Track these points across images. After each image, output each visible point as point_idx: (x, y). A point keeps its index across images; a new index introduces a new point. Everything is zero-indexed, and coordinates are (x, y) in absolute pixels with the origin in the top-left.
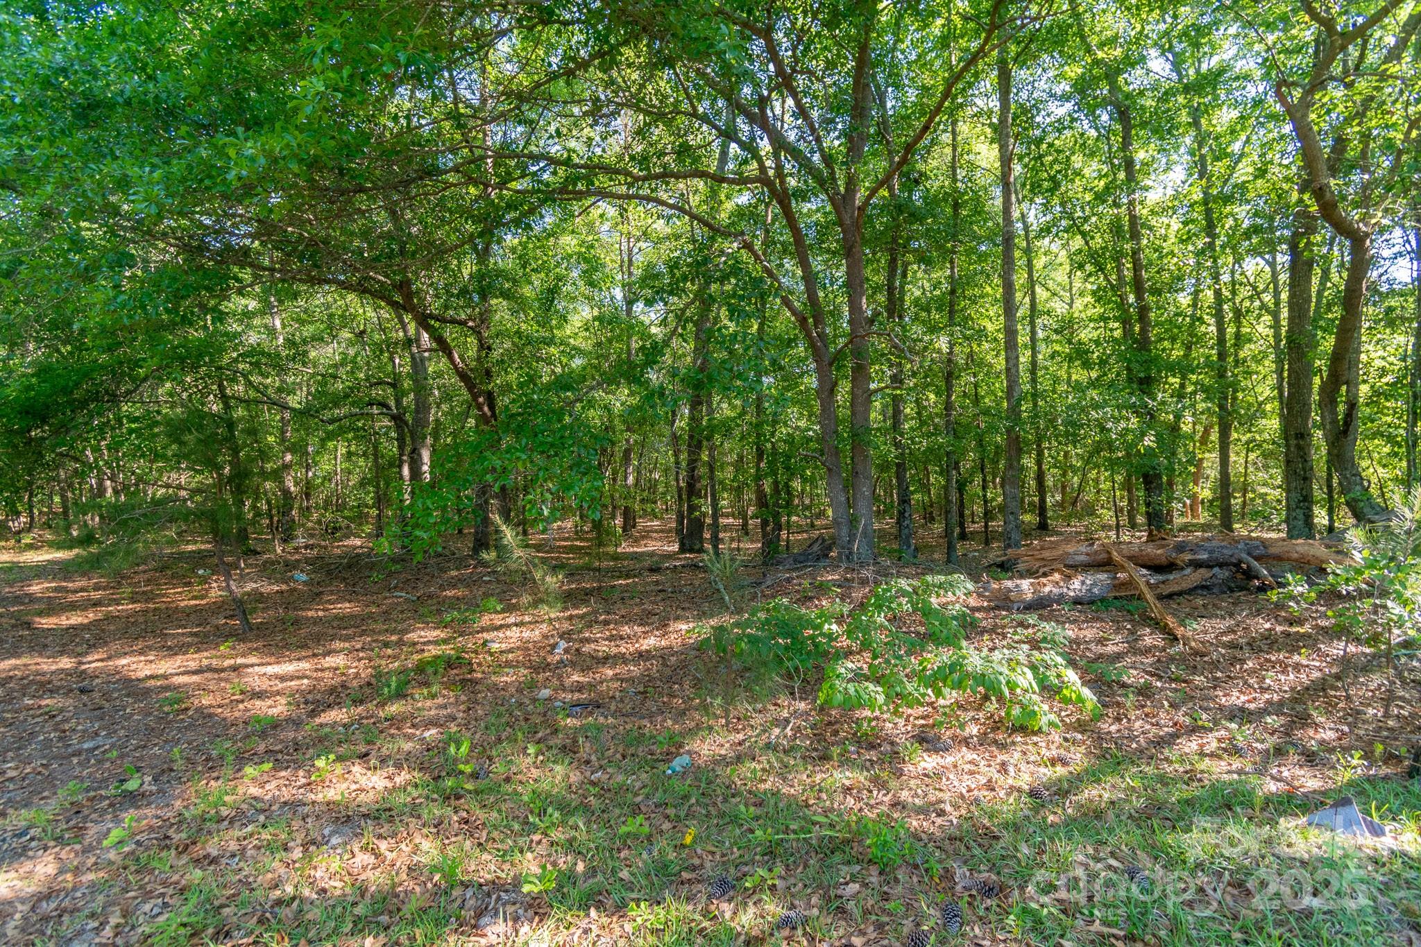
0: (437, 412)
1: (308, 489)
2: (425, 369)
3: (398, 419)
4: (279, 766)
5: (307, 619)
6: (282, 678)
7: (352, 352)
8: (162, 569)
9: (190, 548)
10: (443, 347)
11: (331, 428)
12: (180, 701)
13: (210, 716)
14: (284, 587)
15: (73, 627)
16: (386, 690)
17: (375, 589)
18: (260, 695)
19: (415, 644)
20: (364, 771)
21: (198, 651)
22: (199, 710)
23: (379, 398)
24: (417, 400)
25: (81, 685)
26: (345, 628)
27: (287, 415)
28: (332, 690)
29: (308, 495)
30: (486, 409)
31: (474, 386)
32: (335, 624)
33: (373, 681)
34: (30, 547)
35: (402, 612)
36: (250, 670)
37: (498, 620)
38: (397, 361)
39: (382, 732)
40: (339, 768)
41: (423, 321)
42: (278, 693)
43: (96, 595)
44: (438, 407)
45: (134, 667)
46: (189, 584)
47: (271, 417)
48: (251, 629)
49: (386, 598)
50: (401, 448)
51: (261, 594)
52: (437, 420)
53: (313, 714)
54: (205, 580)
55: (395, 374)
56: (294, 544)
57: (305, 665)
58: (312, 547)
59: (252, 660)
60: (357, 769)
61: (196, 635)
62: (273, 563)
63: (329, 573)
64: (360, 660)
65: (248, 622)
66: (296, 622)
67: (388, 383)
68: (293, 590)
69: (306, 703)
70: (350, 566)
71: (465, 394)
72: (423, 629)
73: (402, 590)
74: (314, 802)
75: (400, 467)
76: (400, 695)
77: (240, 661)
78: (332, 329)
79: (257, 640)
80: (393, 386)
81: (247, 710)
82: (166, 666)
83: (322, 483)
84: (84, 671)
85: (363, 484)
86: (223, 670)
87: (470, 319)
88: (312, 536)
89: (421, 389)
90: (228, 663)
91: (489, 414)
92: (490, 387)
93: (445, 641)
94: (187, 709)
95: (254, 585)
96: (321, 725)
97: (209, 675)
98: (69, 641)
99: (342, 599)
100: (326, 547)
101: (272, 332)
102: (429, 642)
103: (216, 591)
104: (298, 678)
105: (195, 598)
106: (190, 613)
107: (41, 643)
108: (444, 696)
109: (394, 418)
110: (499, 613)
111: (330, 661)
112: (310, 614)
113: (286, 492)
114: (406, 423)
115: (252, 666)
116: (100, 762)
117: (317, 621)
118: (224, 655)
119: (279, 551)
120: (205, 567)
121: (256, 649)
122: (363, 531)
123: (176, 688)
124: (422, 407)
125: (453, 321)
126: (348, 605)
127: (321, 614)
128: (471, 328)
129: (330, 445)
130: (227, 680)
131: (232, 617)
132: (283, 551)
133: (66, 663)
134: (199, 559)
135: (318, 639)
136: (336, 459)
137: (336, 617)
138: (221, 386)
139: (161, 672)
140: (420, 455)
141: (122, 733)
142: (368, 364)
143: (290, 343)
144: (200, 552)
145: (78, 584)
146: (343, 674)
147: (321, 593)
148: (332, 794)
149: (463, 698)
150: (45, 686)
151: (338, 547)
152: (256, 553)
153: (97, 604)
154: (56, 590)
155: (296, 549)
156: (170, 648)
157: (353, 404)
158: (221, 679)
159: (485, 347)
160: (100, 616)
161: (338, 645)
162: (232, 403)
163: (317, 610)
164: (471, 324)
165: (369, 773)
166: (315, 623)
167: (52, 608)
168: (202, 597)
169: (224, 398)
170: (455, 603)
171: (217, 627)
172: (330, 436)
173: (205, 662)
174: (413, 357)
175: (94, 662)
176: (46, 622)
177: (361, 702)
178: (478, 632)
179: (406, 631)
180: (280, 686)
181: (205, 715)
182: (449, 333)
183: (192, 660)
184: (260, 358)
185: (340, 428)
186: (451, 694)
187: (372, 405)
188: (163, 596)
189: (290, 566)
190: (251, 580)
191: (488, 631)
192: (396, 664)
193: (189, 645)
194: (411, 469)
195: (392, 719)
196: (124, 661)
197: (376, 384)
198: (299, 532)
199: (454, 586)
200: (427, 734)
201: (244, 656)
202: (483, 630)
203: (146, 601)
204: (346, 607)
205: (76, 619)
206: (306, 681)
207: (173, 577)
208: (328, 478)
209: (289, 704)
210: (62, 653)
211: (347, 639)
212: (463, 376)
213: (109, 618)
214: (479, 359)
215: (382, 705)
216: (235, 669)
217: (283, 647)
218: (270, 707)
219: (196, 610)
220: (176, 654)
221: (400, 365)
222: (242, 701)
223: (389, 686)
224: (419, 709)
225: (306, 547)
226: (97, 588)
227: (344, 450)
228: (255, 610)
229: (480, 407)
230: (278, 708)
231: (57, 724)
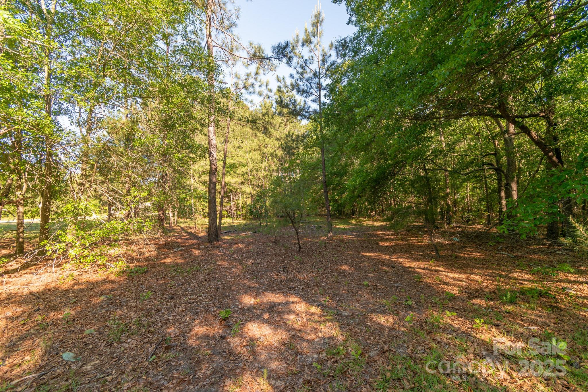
0: (519, 164)
1: (455, 203)
2: (513, 144)
3: (498, 171)
4: (458, 316)
5: (461, 257)
6: (455, 279)
7: (472, 144)
8: (409, 231)
9: (416, 224)
10: (525, 130)
11: (465, 177)
12: (420, 278)
13: (430, 286)
14: (450, 242)
15: (387, 246)
16: (505, 298)
17: (491, 248)
18: (447, 284)
19: (516, 279)
20: (498, 333)
21: (423, 261)
22: (426, 283)
23: (488, 162)
24: (508, 161)
25: (392, 265)
26: (478, 264)
27: (447, 174)
28: (476, 290)
29: (455, 206)
30: (554, 158)
31: (546, 147)
32: (473, 261)
33: (496, 291)
34: (376, 221)
35: (506, 262)
36: (441, 273)
37: (572, 277)
38: (497, 143)
39: (504, 317)
40: (486, 327)
41: (512, 120)
42: (453, 285)
43: (392, 237)
44: (520, 162)
45: (405, 262)
46: (417, 237)
47: (441, 175)
48: (440, 257)
49: (497, 254)
50: (499, 183)
51: (442, 244)
52: (520, 168)
53: (470, 298)
54: (422, 236)
55: (495, 149)
56: (452, 225)
57: (462, 276)
58: (459, 227)
59: (442, 269)
60: (494, 330)
61: (421, 255)
62: (445, 232)
63: (468, 239)
64: (488, 280)
65: (439, 254)
66: (456, 257)
67: (492, 154)
68: (453, 244)
69: (466, 292)
70: (477, 237)
71: (539, 152)
72: (520, 272)
73: (505, 251)
74: (475, 337)
75: (500, 192)
76: (512, 302)
77: (437, 268)
78: (464, 135)
79: (442, 261)
80: (495, 155)
81: (442, 288)
82: (414, 265)
83: (461, 201)
84: (392, 261)
85: (480, 200)
86: (432, 270)
87: (542, 112)
88: (458, 222)
89: (510, 154)
90: (433, 268)
91: (557, 161)
92: (557, 146)
93: (536, 282)
94: (422, 282)
95: (439, 240)
96: (474, 304)
97: (427, 271)
98: (387, 250)
99: (475, 251)
100: (465, 228)
101: (440, 142)
102: (524, 280)
103: (426, 240)
104: (461, 281)
105: (419, 242)
106: (419, 247)
107: (380, 249)
108: (539, 311)
109: (496, 170)
110: (572, 273)
111: (473, 277)
112: (462, 255)
113: (448, 205)
114: (503, 172)
115: (442, 271)
116: (400, 292)
117: (465, 259)
118: (431, 264)
119: (446, 227)
120: (421, 231)
121: (442, 265)
122: (481, 222)
123: (418, 273)
124: (511, 162)
125: (530, 116)
126: (478, 254)
127: (466, 256)
128: (543, 116)
129: (465, 184)
130: (434, 275)
131: (432, 251)
132: (448, 228)
133: (387, 257)
134: (419, 228)
135: (467, 266)
136: (467, 190)
137: (473, 258)
138: (424, 166)
139: (412, 266)
140: (511, 187)
141: (404, 284)
142: (481, 147)
143: (448, 145)
144: (419, 226)
145: (388, 233)
146: (480, 284)
147: (465, 247)
148: (483, 337)
149: (552, 315)
150: (383, 263)
151: (470, 228)
152: (437, 228)
153: (392, 240)
154: (383, 234)
155: (453, 227)
156: (414, 259)
157: (476, 166)
158: (432, 274)
159: (551, 124)
160: (394, 244)
161: (477, 271)
162: (428, 171)
163: (465, 254)
164: (542, 114)
165: (501, 335)
166: (464, 259)
167: (383, 240)
168: (422, 242)
169: (425, 169)
170: (539, 263)
171: (428, 254)
172: (464, 181)
173: (426, 266)
174: (505, 140)
175: (394, 258)
176: (382, 244)
177: (492, 300)
178: (557, 282)
179: (510, 272)
180: (454, 282)
181: (428, 286)
182: (528, 122)
183: (422, 264)
184: (437, 153)
185: (469, 177)
186: (544, 311)
187: (483, 165)
188: (410, 240)
189: (452, 234)
190: (437, 238)
191: (564, 282)
192: (508, 287)
193: (420, 259)
194: (506, 193)
195: (509, 313)
196: (402, 260)
197: (486, 155)
198: (454, 221)
199: (537, 254)
200: (532, 328)
201: (438, 267)
202: (561, 281)
203: (406, 241)
204: (477, 255)
205: (388, 244)
206: (464, 283)
207: (412, 234)
208: (463, 199)
209: (458, 290)
210: (386, 254)
211: (479, 269)
212: (538, 143)
213: (396, 245)
214: (548, 132)
215: (503, 304)
216: (436, 271)
217: (452, 267)
218: (451, 290)
219: (420, 246)
220: (416, 261)
221: (498, 145)
222: (440, 284)
223: (506, 296)
224: (524, 313)
225: (457, 227)
226: (392, 235)
227: (471, 187)
228: (440, 250)
229: (550, 158)
230: (455, 291)
231: (388, 276)
